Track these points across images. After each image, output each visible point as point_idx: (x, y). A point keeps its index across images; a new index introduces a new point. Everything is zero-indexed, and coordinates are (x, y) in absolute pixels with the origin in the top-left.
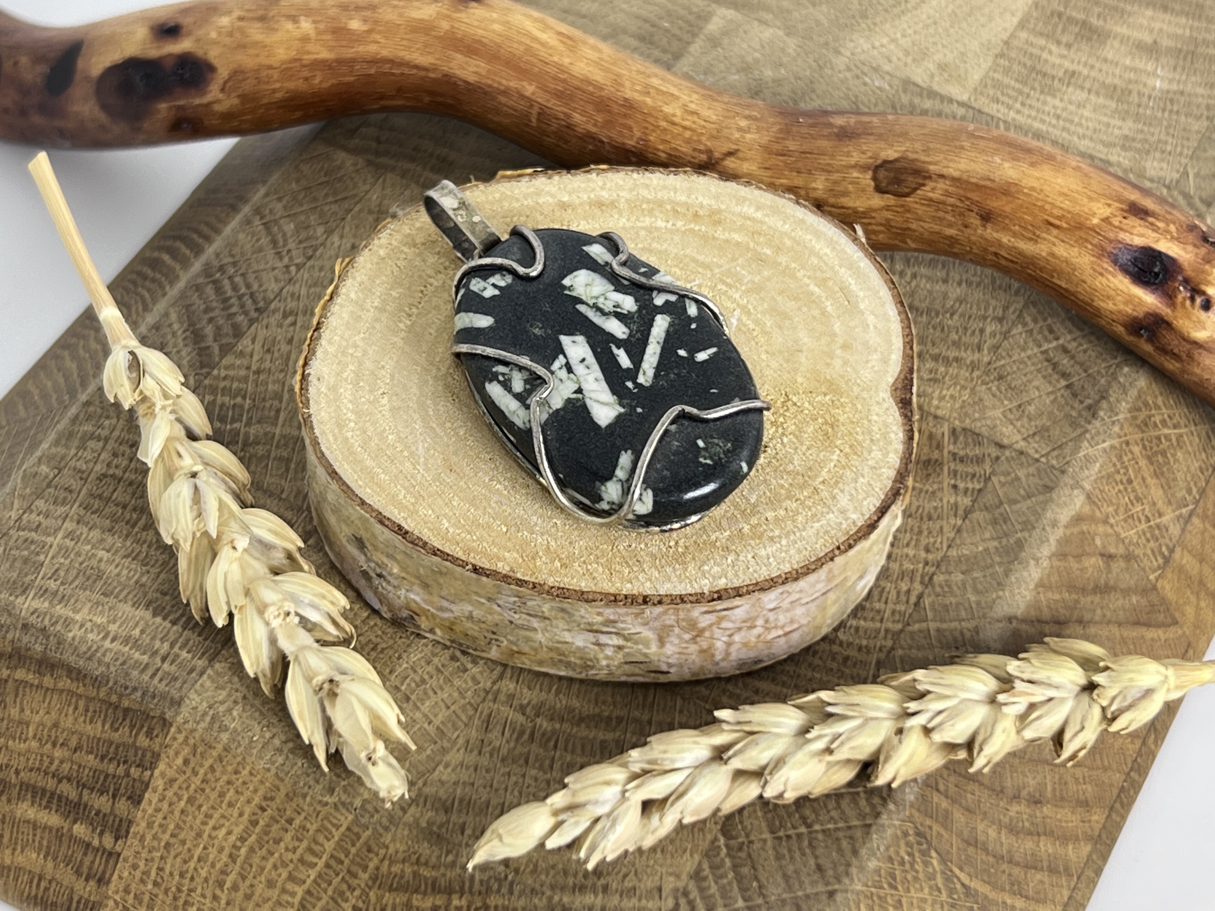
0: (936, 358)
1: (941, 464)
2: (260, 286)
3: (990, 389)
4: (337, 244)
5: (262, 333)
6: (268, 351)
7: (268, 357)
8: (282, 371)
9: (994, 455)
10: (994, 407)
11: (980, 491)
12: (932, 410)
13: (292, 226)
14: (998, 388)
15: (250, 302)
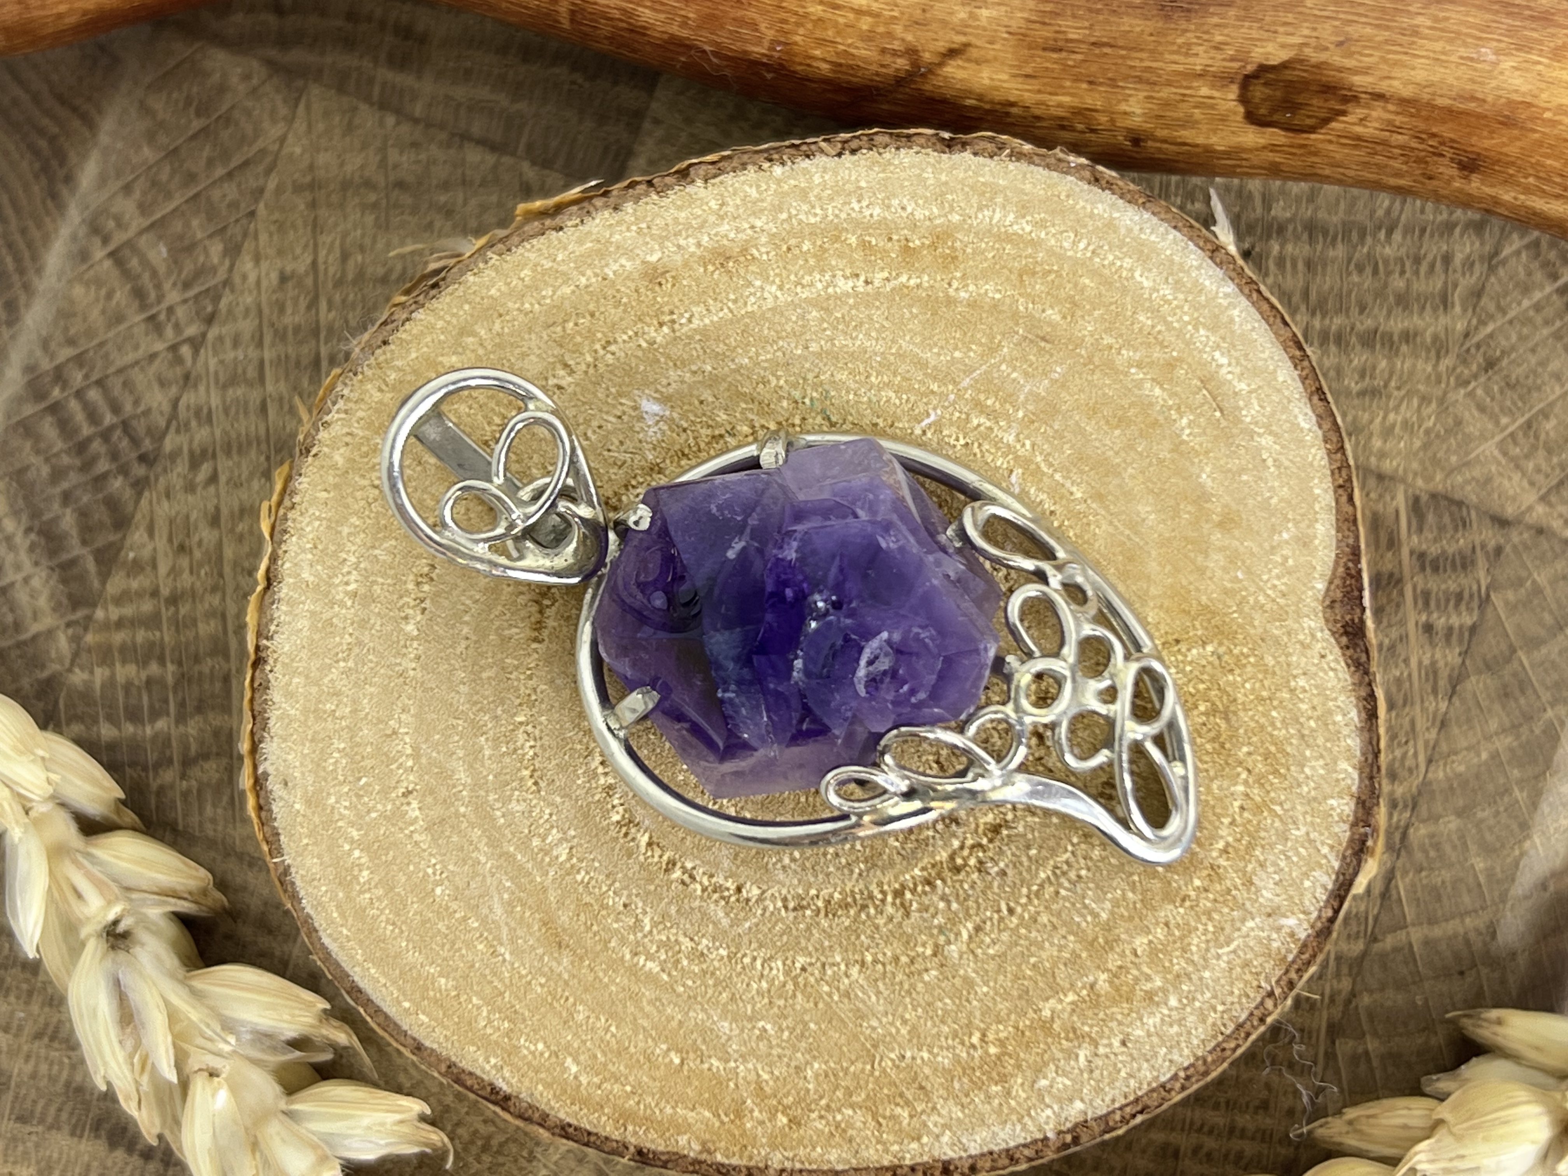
0: (1369, 340)
1: (1400, 581)
2: (136, 403)
3: (1471, 394)
4: (252, 278)
5: (164, 509)
6: (182, 549)
7: (184, 562)
8: (214, 589)
9: (1491, 545)
10: (1483, 437)
11: (1473, 629)
12: (1373, 460)
13: (164, 250)
14: (1488, 391)
15: (125, 443)
